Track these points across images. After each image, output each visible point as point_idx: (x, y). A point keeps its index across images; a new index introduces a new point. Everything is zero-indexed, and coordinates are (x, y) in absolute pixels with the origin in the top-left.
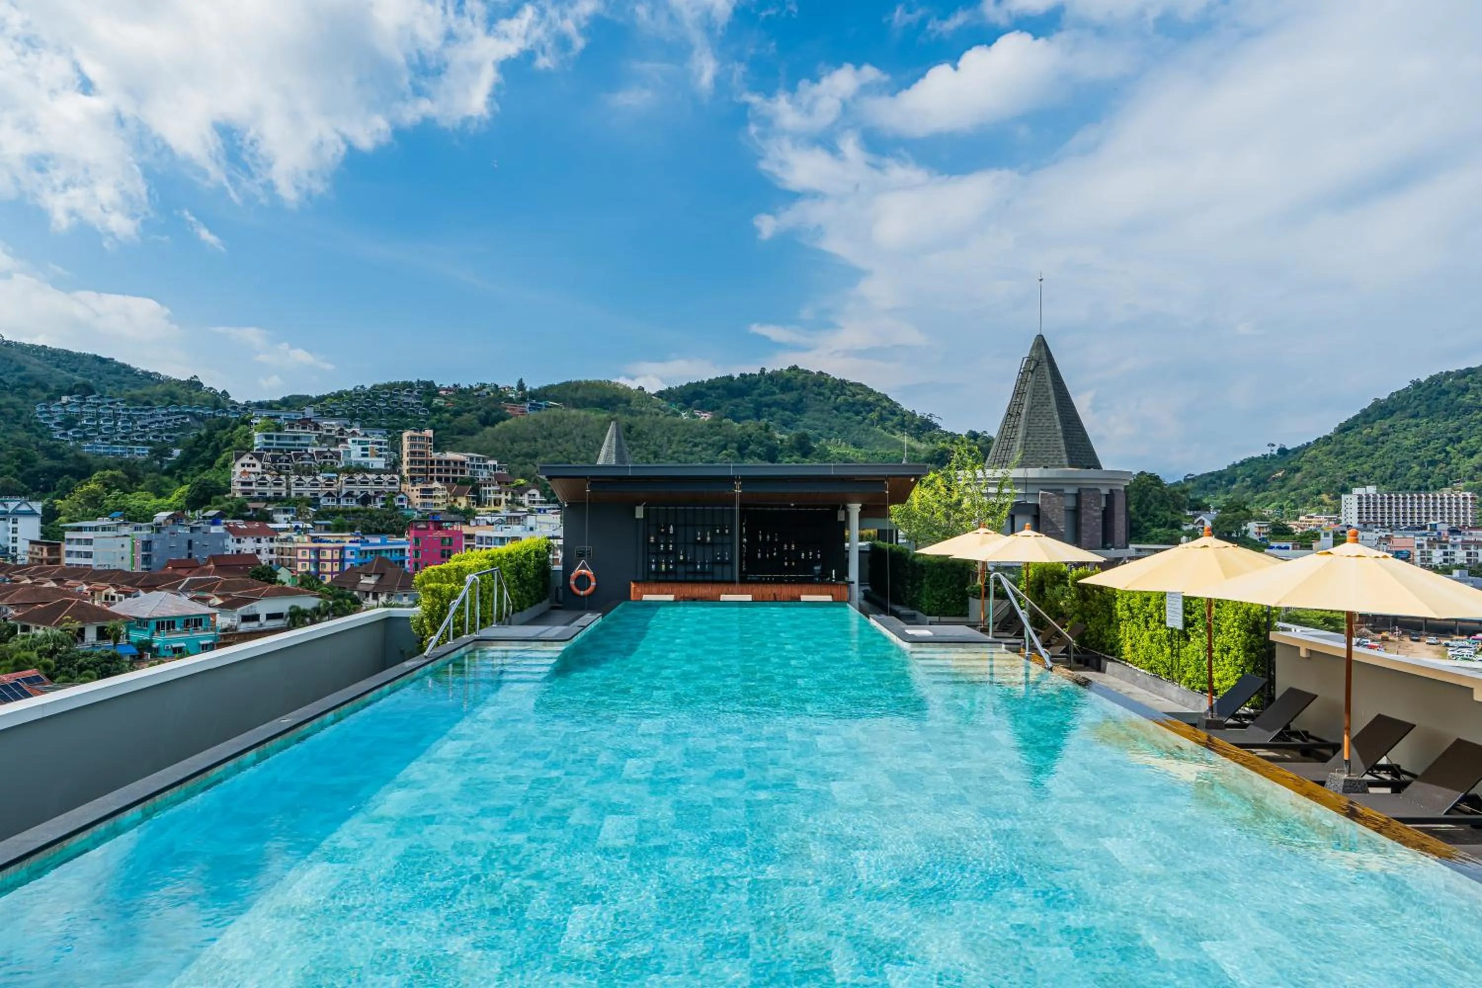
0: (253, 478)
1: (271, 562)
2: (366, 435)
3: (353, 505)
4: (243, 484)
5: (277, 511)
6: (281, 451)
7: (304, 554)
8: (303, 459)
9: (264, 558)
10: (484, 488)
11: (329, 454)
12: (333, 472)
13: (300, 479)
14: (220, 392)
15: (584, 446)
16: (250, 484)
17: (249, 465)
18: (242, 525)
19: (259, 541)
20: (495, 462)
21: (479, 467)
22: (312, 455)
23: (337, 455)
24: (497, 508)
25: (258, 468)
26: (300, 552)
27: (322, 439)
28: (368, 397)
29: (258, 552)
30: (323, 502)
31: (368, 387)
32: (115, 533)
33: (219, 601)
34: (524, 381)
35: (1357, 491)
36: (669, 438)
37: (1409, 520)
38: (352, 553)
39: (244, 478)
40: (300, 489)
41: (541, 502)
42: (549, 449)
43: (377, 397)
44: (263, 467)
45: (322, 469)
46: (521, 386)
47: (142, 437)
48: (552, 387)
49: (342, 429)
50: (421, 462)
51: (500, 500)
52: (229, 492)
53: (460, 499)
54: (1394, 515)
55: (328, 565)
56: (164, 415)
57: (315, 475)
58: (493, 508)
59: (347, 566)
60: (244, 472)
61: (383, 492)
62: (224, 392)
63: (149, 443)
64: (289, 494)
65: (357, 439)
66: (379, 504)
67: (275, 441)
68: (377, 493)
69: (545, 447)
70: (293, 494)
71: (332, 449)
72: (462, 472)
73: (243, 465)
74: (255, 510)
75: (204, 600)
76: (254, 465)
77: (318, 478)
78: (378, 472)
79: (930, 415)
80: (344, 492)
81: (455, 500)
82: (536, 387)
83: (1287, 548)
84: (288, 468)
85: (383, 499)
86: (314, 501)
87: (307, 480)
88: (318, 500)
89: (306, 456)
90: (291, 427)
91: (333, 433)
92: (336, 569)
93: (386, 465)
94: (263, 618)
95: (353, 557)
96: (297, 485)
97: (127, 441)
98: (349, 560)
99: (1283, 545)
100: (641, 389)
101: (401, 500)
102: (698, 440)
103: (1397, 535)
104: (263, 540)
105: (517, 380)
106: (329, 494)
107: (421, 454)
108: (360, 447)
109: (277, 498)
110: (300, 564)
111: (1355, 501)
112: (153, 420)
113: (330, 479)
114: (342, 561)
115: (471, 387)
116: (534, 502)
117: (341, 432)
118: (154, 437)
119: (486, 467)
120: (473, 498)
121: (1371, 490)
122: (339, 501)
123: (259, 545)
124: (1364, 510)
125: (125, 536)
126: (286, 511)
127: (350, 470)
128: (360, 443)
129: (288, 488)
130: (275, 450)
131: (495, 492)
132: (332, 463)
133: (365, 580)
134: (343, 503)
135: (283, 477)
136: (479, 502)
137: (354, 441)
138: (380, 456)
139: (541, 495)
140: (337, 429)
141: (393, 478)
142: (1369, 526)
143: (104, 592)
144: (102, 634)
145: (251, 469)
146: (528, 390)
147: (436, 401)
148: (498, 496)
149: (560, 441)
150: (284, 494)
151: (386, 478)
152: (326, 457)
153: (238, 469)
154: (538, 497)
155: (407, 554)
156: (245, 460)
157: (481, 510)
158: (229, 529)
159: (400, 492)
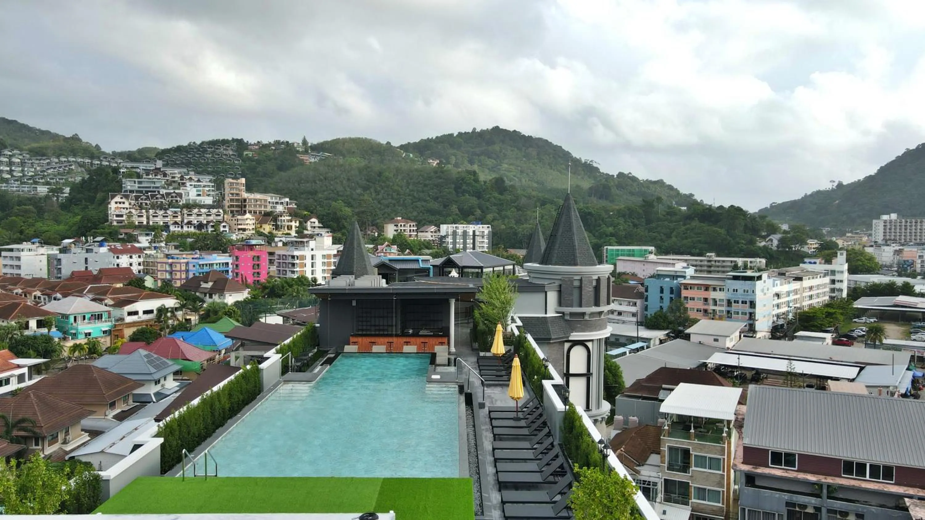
0: (124, 212)
1: (139, 272)
2: (199, 181)
3: (192, 230)
4: (117, 216)
5: (141, 234)
6: (141, 192)
7: (162, 266)
8: (157, 198)
9: (135, 269)
10: (280, 218)
11: (174, 195)
12: (178, 208)
13: (156, 213)
14: (94, 145)
15: (349, 186)
16: (121, 216)
17: (120, 203)
18: (118, 245)
19: (131, 257)
20: (287, 200)
21: (277, 203)
22: (163, 195)
23: (180, 195)
24: (289, 232)
25: (127, 205)
26: (159, 265)
27: (169, 184)
28: (199, 150)
29: (131, 265)
30: (172, 228)
31: (198, 142)
32: (36, 253)
33: (112, 303)
34: (307, 139)
35: (885, 217)
36: (407, 181)
37: (919, 237)
38: (194, 266)
39: (118, 213)
40: (156, 219)
41: (319, 227)
42: (325, 188)
43: (205, 151)
44: (130, 204)
45: (171, 205)
46: (305, 142)
47: (42, 178)
48: (326, 143)
49: (182, 176)
50: (237, 200)
51: (291, 226)
52: (107, 221)
53: (264, 226)
54: (908, 234)
55: (178, 274)
56: (56, 163)
57: (166, 209)
58: (287, 231)
59: (191, 276)
60: (118, 208)
61: (212, 221)
62: (97, 145)
63: (47, 183)
64: (148, 223)
65: (193, 183)
66: (210, 229)
67: (137, 185)
68: (208, 222)
69: (321, 187)
70: (151, 223)
71: (177, 191)
72: (266, 206)
73: (116, 203)
74: (126, 234)
75: (100, 301)
76: (124, 203)
77: (168, 211)
78: (209, 207)
79: (591, 161)
80: (186, 221)
81: (261, 227)
82: (315, 142)
83: (815, 263)
84: (146, 204)
85: (213, 226)
86: (166, 227)
87: (162, 212)
88: (168, 227)
89: (158, 196)
90: (148, 174)
91: (176, 179)
92: (184, 276)
93: (214, 202)
94: (141, 313)
95: (194, 269)
96: (154, 216)
97: (31, 181)
98: (192, 271)
99: (813, 261)
100: (388, 143)
101: (224, 227)
102: (427, 182)
103: (906, 249)
104: (134, 256)
105: (302, 138)
106: (176, 223)
107: (237, 194)
108: (195, 189)
109: (140, 226)
110: (159, 273)
111: (882, 224)
112: (49, 167)
113: (176, 212)
114: (187, 271)
115: (270, 143)
116: (314, 227)
117: (182, 178)
118: (50, 179)
119: (282, 203)
120: (273, 225)
121: (894, 216)
122: (182, 227)
123: (131, 260)
124: (888, 230)
125: (42, 254)
126: (147, 235)
127: (189, 206)
128: (195, 186)
129: (148, 218)
130: (137, 192)
131: (288, 221)
132: (177, 201)
133: (204, 285)
134: (185, 229)
135: (144, 211)
136: (277, 227)
137: (191, 185)
138: (209, 195)
139: (319, 222)
140: (179, 176)
141: (219, 212)
142: (889, 242)
143: (33, 294)
144: (40, 324)
145: (122, 205)
146: (309, 145)
147: (245, 153)
148: (290, 224)
149: (332, 183)
150: (145, 223)
151: (214, 211)
152: (172, 197)
153: (113, 205)
154: (317, 224)
155: (230, 266)
156: (118, 199)
157: (280, 233)
158: (111, 250)
159: (223, 221)
